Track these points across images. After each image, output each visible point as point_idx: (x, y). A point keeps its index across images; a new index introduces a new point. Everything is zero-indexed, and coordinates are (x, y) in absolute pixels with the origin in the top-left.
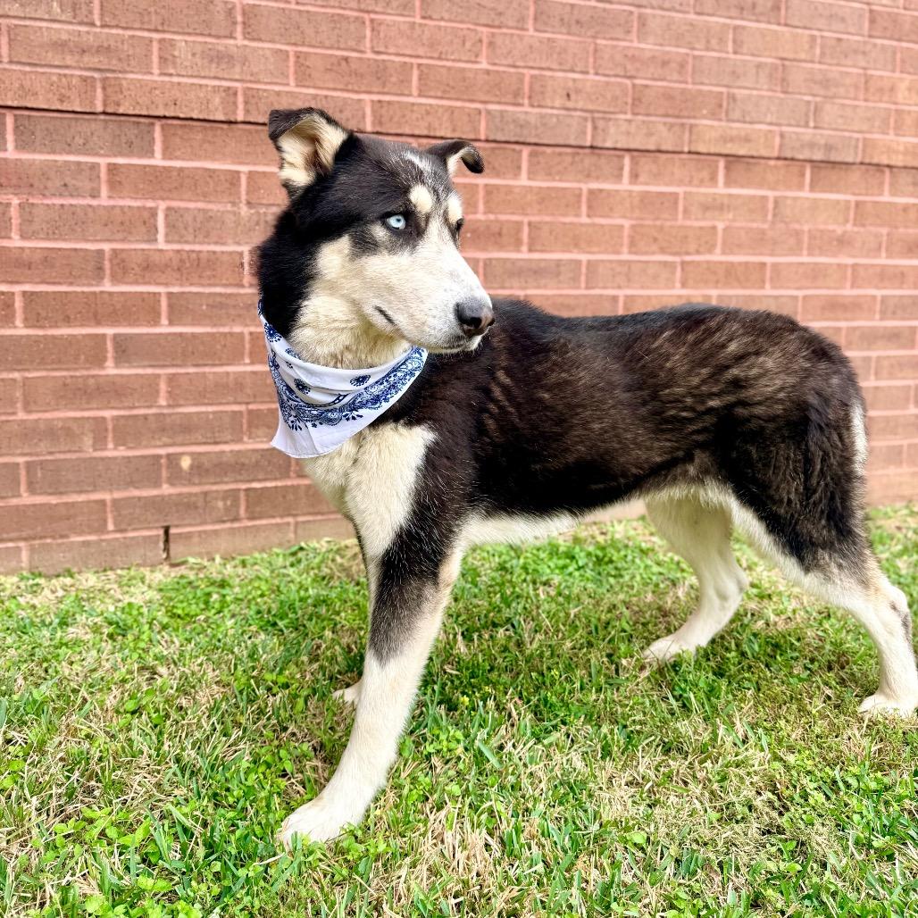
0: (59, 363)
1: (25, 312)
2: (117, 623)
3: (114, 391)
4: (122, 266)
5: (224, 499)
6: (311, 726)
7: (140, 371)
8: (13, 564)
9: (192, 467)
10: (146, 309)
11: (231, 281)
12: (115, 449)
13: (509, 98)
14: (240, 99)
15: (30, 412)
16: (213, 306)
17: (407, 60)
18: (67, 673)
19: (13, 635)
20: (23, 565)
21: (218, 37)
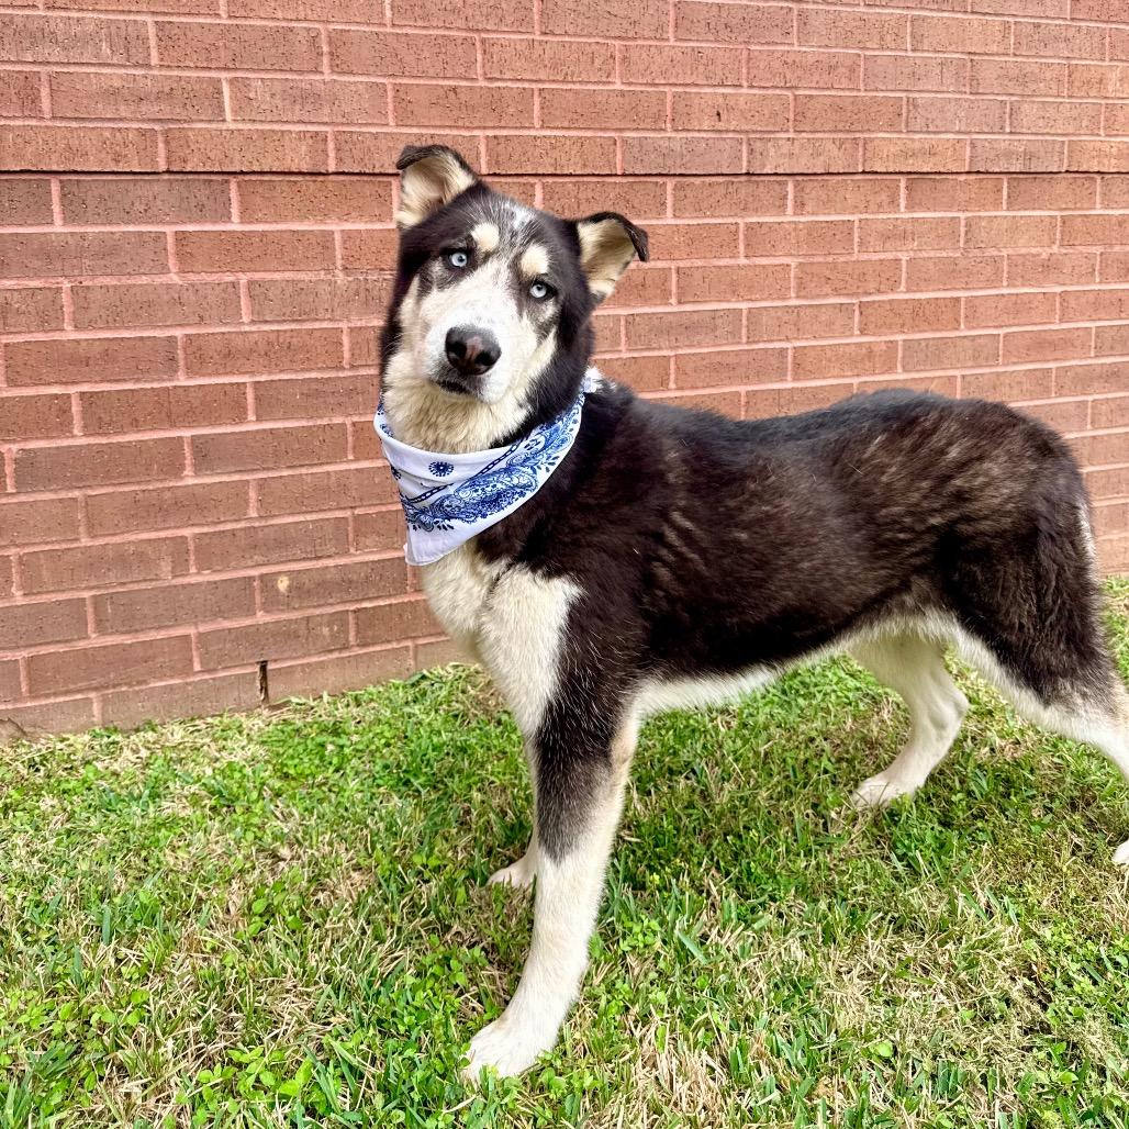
0: (127, 476)
1: (83, 419)
2: (220, 793)
3: (193, 505)
4: (199, 357)
5: (330, 624)
6: (478, 922)
7: (225, 478)
8: (84, 719)
9: (290, 589)
10: (230, 404)
11: (329, 363)
12: (198, 573)
13: (648, 123)
14: (331, 145)
15: (95, 537)
16: (308, 396)
17: (526, 85)
18: (172, 863)
19: (98, 814)
20: (95, 719)
21: (301, 72)
